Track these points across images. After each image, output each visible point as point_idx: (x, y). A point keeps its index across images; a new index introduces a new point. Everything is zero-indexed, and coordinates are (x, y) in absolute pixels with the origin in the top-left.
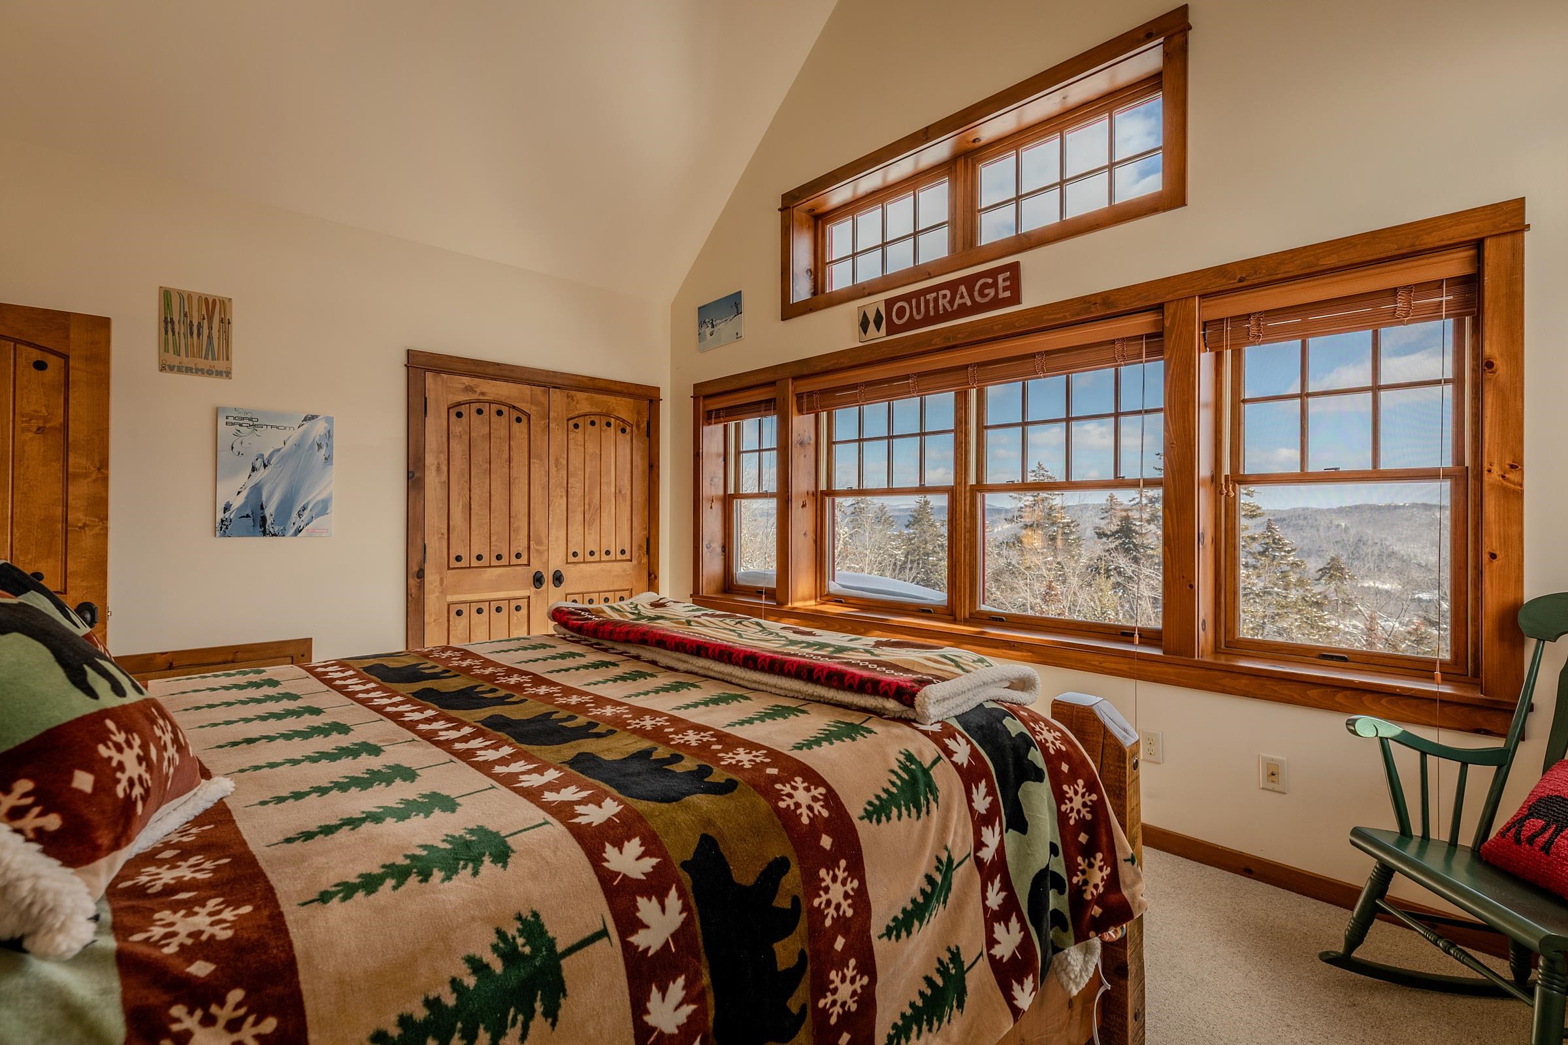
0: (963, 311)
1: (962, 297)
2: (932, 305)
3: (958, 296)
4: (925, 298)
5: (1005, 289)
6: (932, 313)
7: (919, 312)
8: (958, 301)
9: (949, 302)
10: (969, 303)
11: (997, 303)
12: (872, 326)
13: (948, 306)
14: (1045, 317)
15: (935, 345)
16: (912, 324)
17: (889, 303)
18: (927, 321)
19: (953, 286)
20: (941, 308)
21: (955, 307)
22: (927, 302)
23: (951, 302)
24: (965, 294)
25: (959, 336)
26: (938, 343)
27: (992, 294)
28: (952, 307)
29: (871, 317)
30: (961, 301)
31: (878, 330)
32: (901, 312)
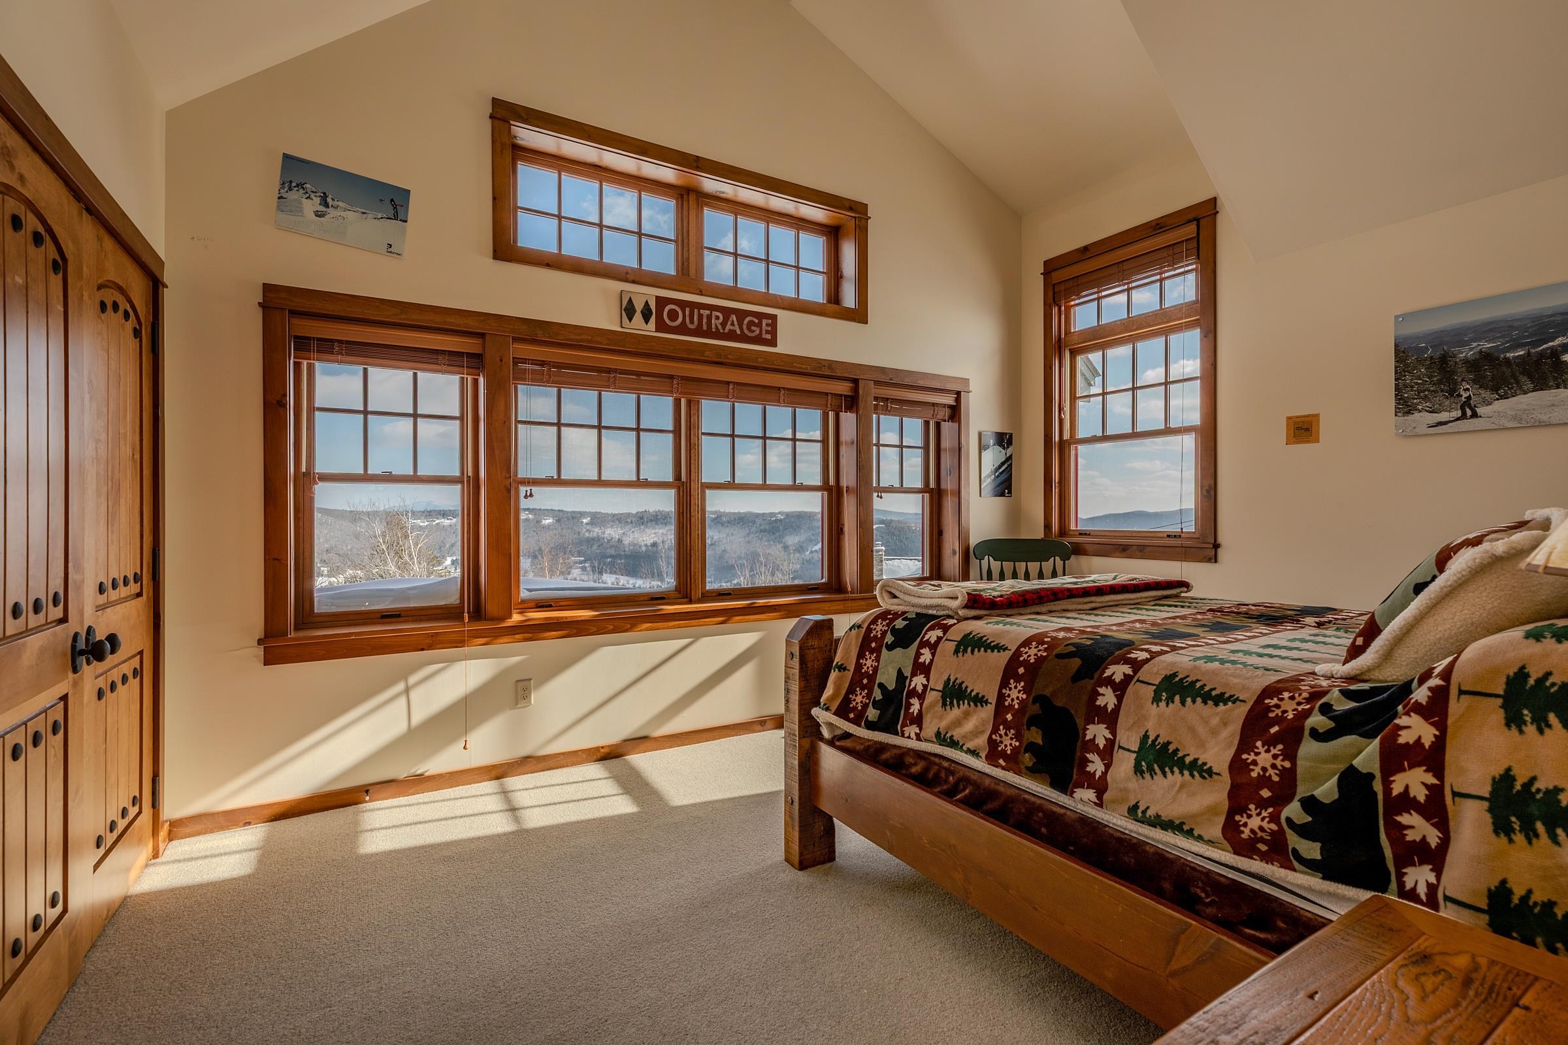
0: (731, 336)
1: (733, 324)
2: (705, 320)
3: (729, 323)
4: (699, 311)
5: (767, 332)
6: (705, 328)
7: (692, 322)
8: (729, 327)
9: (721, 324)
10: (738, 332)
11: (758, 340)
12: (638, 317)
13: (720, 327)
14: (795, 364)
15: (708, 357)
16: (682, 329)
17: (661, 302)
18: (698, 332)
19: (727, 312)
20: (713, 326)
21: (726, 331)
22: (700, 317)
23: (724, 324)
24: (736, 323)
25: (730, 356)
26: (709, 355)
27: (758, 332)
28: (724, 330)
29: (639, 306)
30: (732, 328)
31: (647, 322)
32: (673, 315)
